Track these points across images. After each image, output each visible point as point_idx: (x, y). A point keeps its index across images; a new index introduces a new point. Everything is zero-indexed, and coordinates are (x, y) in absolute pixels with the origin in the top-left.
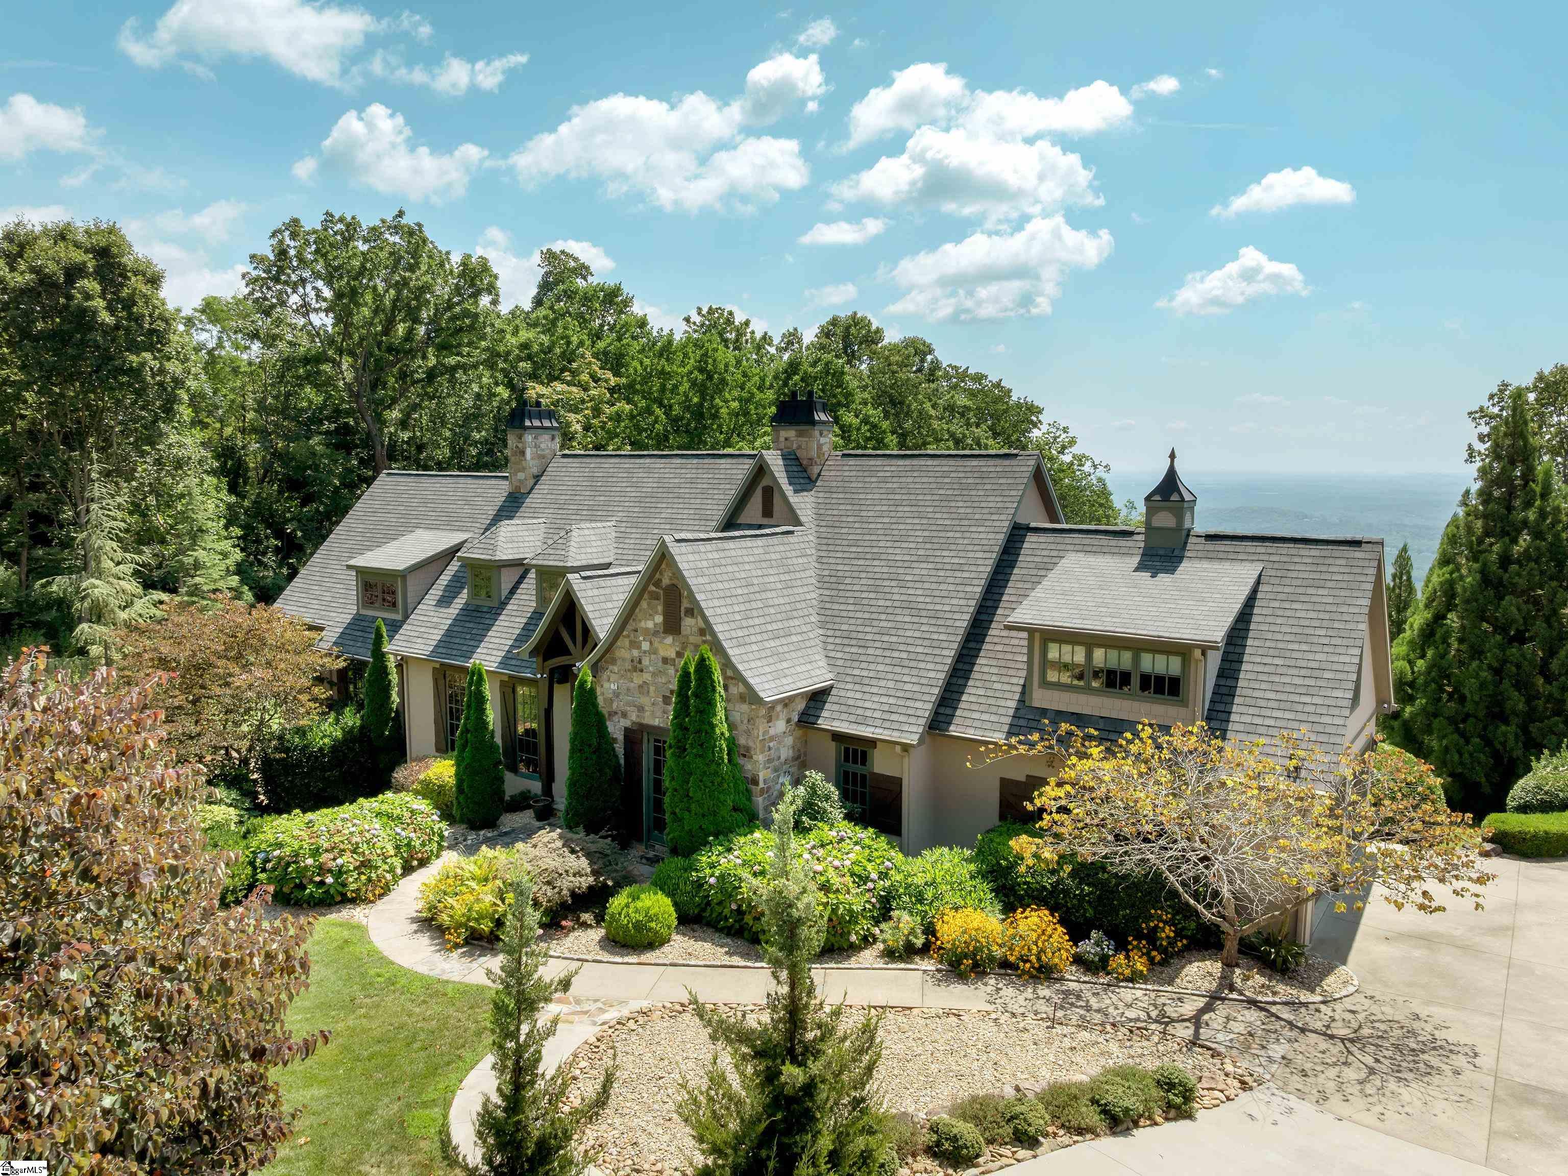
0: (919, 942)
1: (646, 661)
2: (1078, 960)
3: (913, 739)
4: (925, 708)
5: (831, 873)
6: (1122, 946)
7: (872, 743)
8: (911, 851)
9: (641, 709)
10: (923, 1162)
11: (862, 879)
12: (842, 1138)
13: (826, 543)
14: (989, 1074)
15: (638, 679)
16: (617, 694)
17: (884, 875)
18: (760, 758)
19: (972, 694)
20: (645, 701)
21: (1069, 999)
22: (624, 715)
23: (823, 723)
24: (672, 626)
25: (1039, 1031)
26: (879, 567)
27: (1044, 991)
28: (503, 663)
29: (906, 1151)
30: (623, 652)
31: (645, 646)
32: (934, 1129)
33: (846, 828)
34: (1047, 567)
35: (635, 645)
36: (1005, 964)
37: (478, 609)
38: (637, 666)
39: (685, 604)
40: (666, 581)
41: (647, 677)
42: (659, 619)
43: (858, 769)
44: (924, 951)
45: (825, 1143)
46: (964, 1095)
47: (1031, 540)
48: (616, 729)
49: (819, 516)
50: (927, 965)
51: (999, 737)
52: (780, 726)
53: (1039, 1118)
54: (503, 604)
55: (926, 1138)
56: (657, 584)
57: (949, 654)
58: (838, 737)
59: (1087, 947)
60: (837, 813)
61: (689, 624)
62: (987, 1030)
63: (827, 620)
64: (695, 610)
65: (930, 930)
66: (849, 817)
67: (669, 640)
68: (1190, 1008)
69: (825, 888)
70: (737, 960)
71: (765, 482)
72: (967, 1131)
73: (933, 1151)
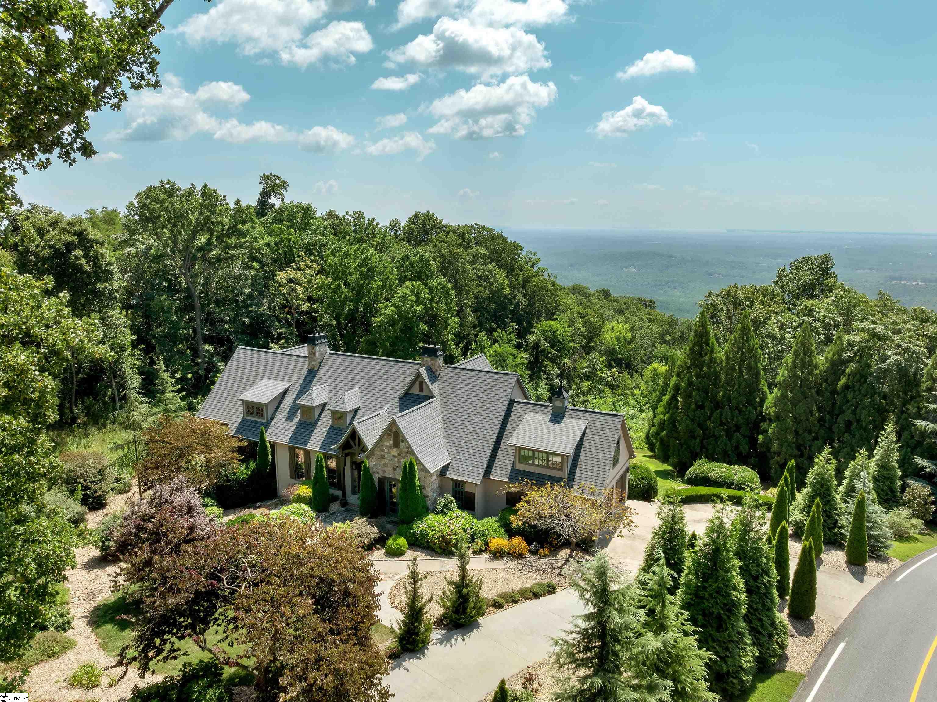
0: (483, 548)
1: (386, 456)
2: (530, 551)
3: (478, 482)
4: (482, 471)
5: (456, 529)
6: (542, 547)
7: (465, 482)
8: (479, 519)
9: (384, 472)
10: (492, 608)
11: (465, 530)
12: (475, 604)
13: (445, 404)
14: (505, 586)
15: (383, 462)
16: (375, 466)
17: (472, 528)
18: (429, 489)
19: (497, 464)
20: (386, 469)
21: (526, 563)
22: (378, 473)
23: (448, 476)
24: (396, 445)
25: (518, 573)
26: (464, 416)
27: (520, 562)
28: (322, 447)
29: (488, 606)
30: (378, 453)
31: (386, 451)
32: (494, 600)
33: (459, 512)
34: (521, 417)
35: (382, 450)
36: (509, 554)
37: (305, 423)
38: (383, 457)
39: (401, 438)
40: (394, 430)
41: (387, 461)
42: (391, 442)
43: (461, 490)
44: (485, 551)
45: (472, 605)
46: (500, 592)
47: (516, 405)
48: (376, 478)
49: (441, 393)
50: (486, 555)
51: (506, 480)
52: (434, 477)
53: (518, 596)
54: (317, 422)
55: (492, 603)
56: (391, 431)
57: (490, 451)
58: (452, 480)
59: (532, 547)
60: (455, 507)
61: (402, 445)
62: (504, 574)
63: (447, 436)
64: (404, 440)
65: (487, 544)
66: (458, 508)
67: (395, 449)
68: (559, 564)
69: (455, 534)
70: (429, 557)
71: (420, 379)
72: (501, 600)
73: (493, 606)
